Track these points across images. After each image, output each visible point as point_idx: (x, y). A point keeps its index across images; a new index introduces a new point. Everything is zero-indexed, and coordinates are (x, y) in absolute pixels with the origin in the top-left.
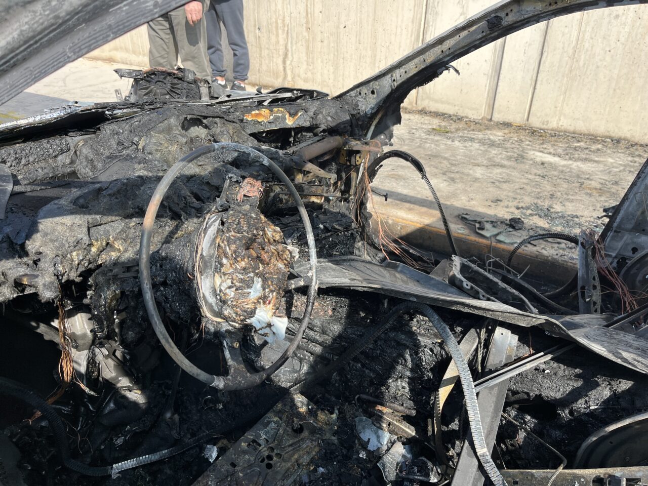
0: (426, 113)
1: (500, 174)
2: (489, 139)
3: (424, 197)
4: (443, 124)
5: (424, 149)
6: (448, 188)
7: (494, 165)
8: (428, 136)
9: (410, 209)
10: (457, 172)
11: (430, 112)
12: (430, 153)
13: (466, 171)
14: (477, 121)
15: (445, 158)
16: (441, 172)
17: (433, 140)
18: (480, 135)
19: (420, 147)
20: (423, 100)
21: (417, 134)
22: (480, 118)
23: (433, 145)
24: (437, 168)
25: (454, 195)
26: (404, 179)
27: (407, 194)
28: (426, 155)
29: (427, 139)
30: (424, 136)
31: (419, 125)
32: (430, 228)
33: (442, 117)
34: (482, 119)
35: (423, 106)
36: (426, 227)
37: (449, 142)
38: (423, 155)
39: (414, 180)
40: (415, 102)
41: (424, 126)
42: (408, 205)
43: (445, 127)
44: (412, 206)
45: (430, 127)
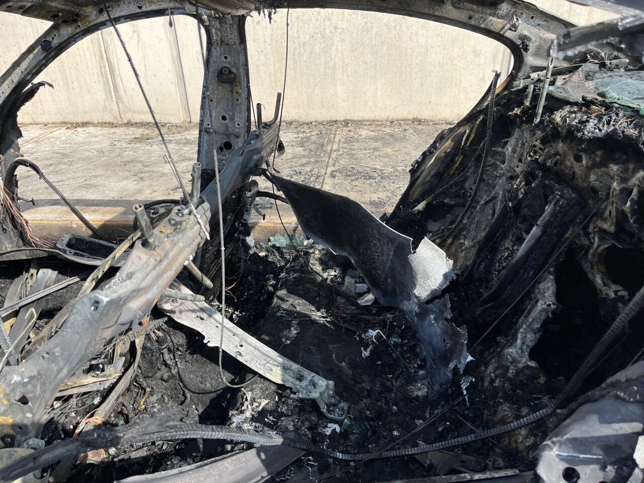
0: (132, 125)
1: (186, 166)
2: (185, 139)
3: (111, 199)
4: (147, 132)
5: (122, 157)
6: (136, 186)
7: (183, 160)
8: (129, 145)
9: (94, 211)
10: (148, 172)
11: (136, 123)
12: (127, 159)
13: (156, 169)
14: (179, 125)
15: (140, 162)
16: (133, 174)
17: (132, 148)
18: (178, 137)
19: (118, 156)
20: (125, 113)
21: (118, 145)
22: (181, 121)
23: (131, 153)
24: (129, 171)
25: (140, 191)
26: (95, 187)
27: (95, 199)
28: (122, 162)
29: (127, 148)
30: (124, 145)
31: (122, 137)
32: (110, 223)
33: (147, 126)
34: (183, 122)
35: (128, 119)
36: (107, 223)
37: (148, 147)
38: (119, 163)
39: (105, 186)
40: (119, 116)
41: (127, 137)
42: (93, 208)
43: (148, 135)
44: (97, 208)
45: (133, 137)
